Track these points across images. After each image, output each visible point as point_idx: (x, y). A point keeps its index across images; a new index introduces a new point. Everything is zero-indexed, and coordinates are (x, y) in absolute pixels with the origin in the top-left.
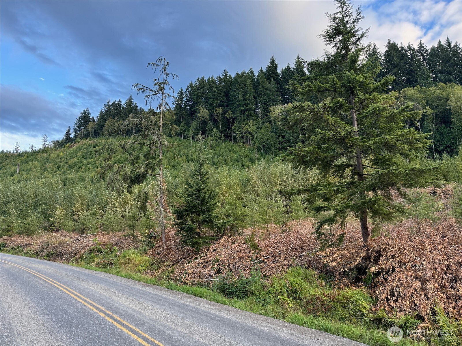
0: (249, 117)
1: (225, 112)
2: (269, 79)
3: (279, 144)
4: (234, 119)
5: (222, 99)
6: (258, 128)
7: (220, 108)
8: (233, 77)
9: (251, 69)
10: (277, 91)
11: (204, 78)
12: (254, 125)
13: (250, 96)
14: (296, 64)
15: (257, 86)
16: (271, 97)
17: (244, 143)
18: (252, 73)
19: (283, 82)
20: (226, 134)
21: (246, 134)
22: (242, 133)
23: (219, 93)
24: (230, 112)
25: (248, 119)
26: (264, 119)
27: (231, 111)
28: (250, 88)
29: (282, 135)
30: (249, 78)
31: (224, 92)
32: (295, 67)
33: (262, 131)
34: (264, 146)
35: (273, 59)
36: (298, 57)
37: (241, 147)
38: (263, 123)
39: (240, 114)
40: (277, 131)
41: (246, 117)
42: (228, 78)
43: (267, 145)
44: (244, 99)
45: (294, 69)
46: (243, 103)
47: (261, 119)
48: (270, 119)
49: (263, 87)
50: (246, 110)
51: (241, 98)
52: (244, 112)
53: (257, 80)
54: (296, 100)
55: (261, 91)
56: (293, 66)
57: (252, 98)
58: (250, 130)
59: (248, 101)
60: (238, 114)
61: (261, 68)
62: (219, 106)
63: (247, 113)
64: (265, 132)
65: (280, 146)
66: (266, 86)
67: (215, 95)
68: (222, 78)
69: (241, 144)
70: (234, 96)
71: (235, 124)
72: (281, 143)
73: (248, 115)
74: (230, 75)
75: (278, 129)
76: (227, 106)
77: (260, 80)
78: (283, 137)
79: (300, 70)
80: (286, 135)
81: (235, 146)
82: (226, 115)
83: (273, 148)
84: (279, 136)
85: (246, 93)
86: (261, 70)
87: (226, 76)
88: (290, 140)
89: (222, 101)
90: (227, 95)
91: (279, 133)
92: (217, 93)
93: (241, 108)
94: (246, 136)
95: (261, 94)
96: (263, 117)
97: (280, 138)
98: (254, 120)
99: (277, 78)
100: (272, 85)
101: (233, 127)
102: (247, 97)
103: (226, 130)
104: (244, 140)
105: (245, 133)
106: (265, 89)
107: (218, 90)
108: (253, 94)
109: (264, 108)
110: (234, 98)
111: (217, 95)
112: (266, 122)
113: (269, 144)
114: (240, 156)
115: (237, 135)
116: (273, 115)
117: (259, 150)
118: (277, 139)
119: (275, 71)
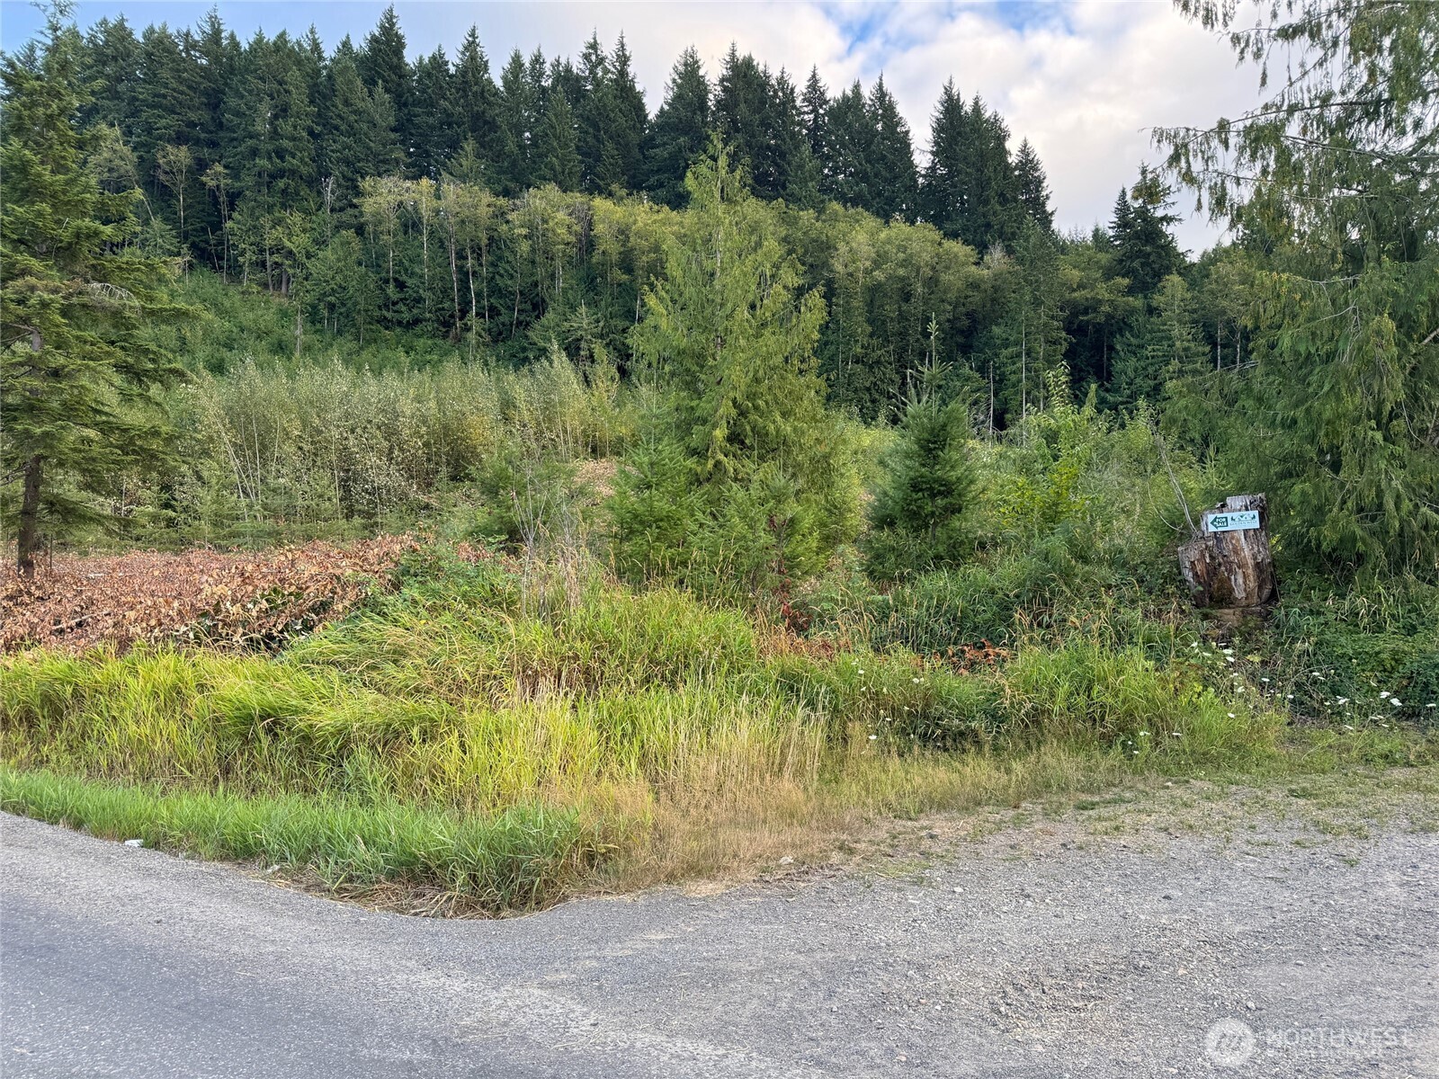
0: (288, 199)
1: (201, 165)
2: (370, 83)
3: (387, 306)
4: (234, 198)
5: (193, 116)
6: (321, 243)
7: (184, 148)
8: (245, 46)
9: (312, 32)
10: (394, 130)
11: (126, 24)
12: (304, 231)
13: (295, 127)
14: (463, 53)
15: (325, 97)
16: (372, 144)
17: (266, 286)
18: (316, 47)
19: (417, 103)
20: (203, 245)
21: (277, 258)
22: (262, 251)
23: (182, 93)
24: (219, 168)
25: (284, 206)
26: (345, 217)
27: (226, 167)
28: (298, 98)
29: (396, 280)
30: (299, 63)
31: (206, 93)
32: (458, 62)
33: (328, 254)
34: (332, 307)
35: (392, 17)
36: (474, 30)
37: (254, 297)
38: (337, 228)
39: (258, 184)
40: (381, 263)
41: (277, 199)
42: (225, 42)
43: (344, 305)
44: (275, 134)
45: (457, 66)
46: (270, 147)
47: (332, 211)
48: (362, 220)
49: (347, 103)
50: (281, 174)
51: (262, 127)
52: (273, 177)
53: (330, 77)
54: (451, 174)
55: (339, 116)
56: (454, 59)
57: (304, 134)
58: (288, 244)
59: (286, 143)
60: (248, 180)
61: (348, 37)
62: (179, 139)
63: (281, 184)
64: (339, 260)
65: (389, 315)
66: (360, 105)
67: (164, 96)
68: (197, 38)
69: (255, 288)
70: (238, 114)
71: (235, 215)
72: (394, 304)
73: (284, 192)
74: (232, 37)
75: (385, 255)
76: (213, 144)
77: (339, 80)
78: (401, 286)
79: (474, 76)
80: (410, 282)
81: (232, 291)
82: (204, 179)
83: (360, 319)
84: (387, 281)
85: (282, 111)
86: (346, 44)
87: (217, 33)
88: (419, 300)
89: (192, 125)
90: (214, 102)
91: (388, 272)
92: (174, 90)
93: (262, 162)
94: (276, 263)
95: (337, 128)
96: (342, 209)
97: (391, 290)
98: (307, 212)
99: (399, 85)
100: (379, 106)
101: (229, 224)
102: (286, 127)
103: (204, 230)
104: (266, 276)
105: (271, 254)
106: (355, 112)
107: (181, 81)
108: (309, 122)
109: (344, 177)
110: (236, 121)
111: (175, 98)
112: (349, 227)
113: (349, 304)
114: (242, 331)
115: (243, 253)
116: (368, 206)
117: (313, 317)
118: (381, 289)
119: (395, 60)
